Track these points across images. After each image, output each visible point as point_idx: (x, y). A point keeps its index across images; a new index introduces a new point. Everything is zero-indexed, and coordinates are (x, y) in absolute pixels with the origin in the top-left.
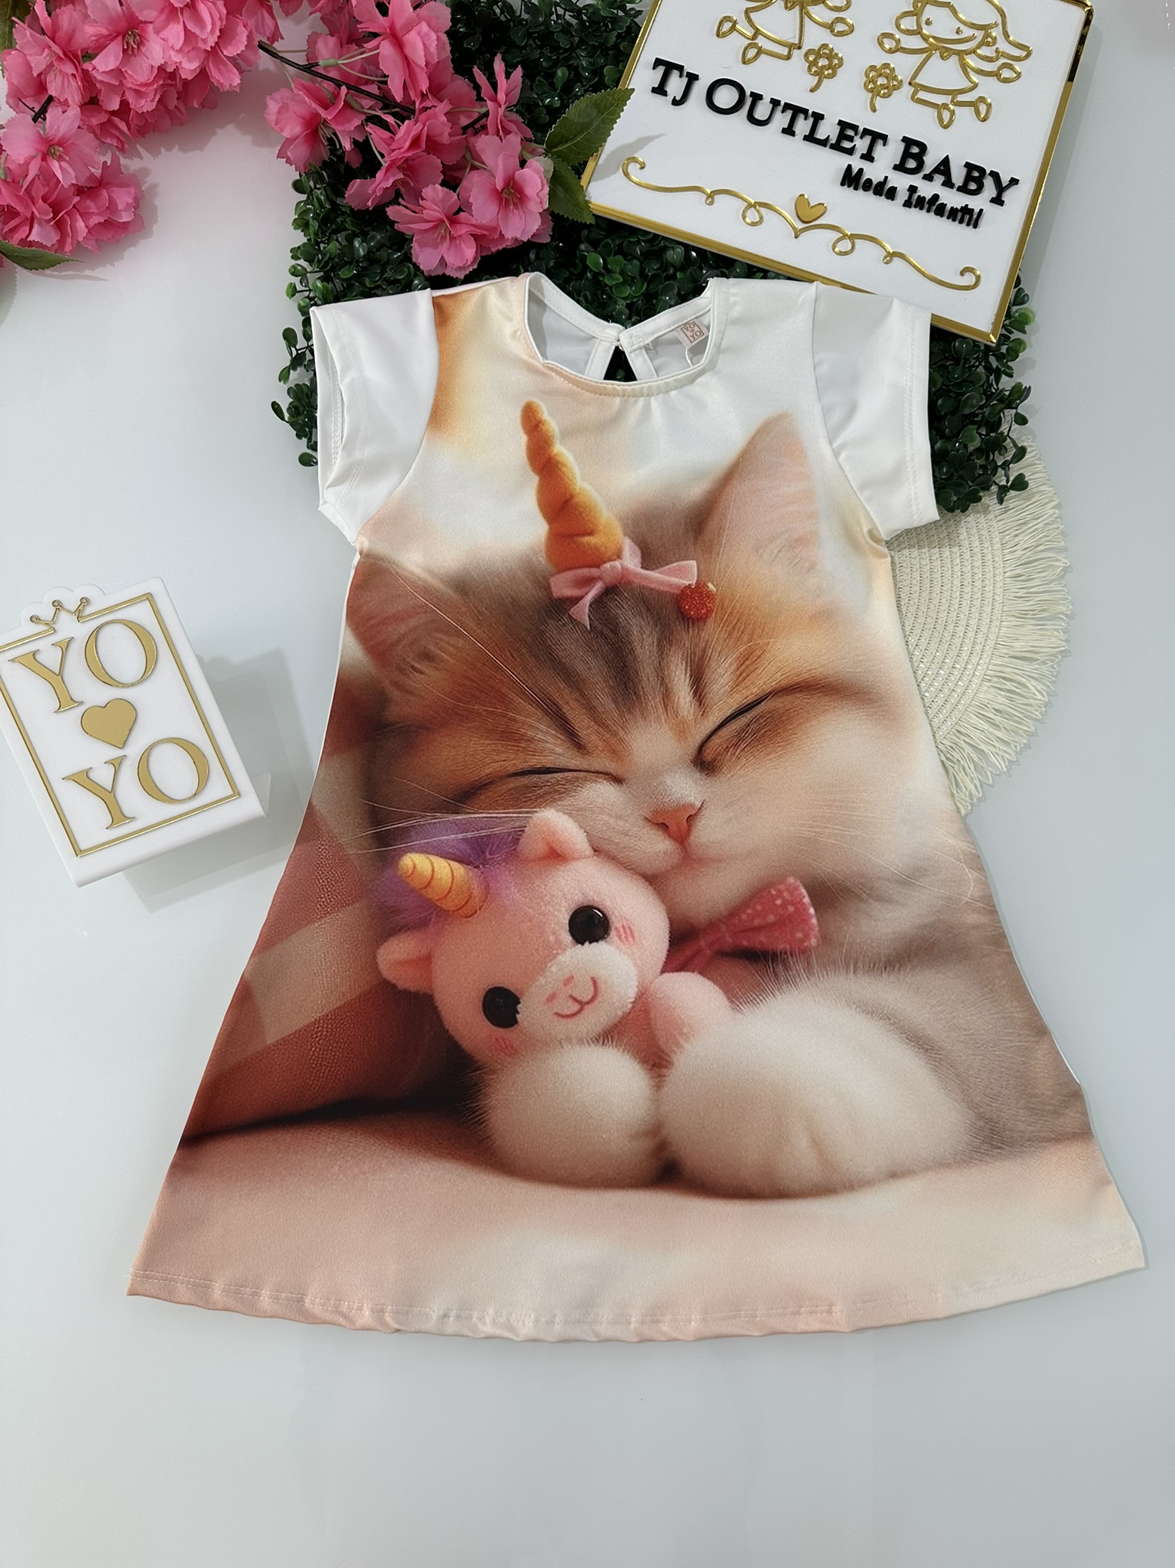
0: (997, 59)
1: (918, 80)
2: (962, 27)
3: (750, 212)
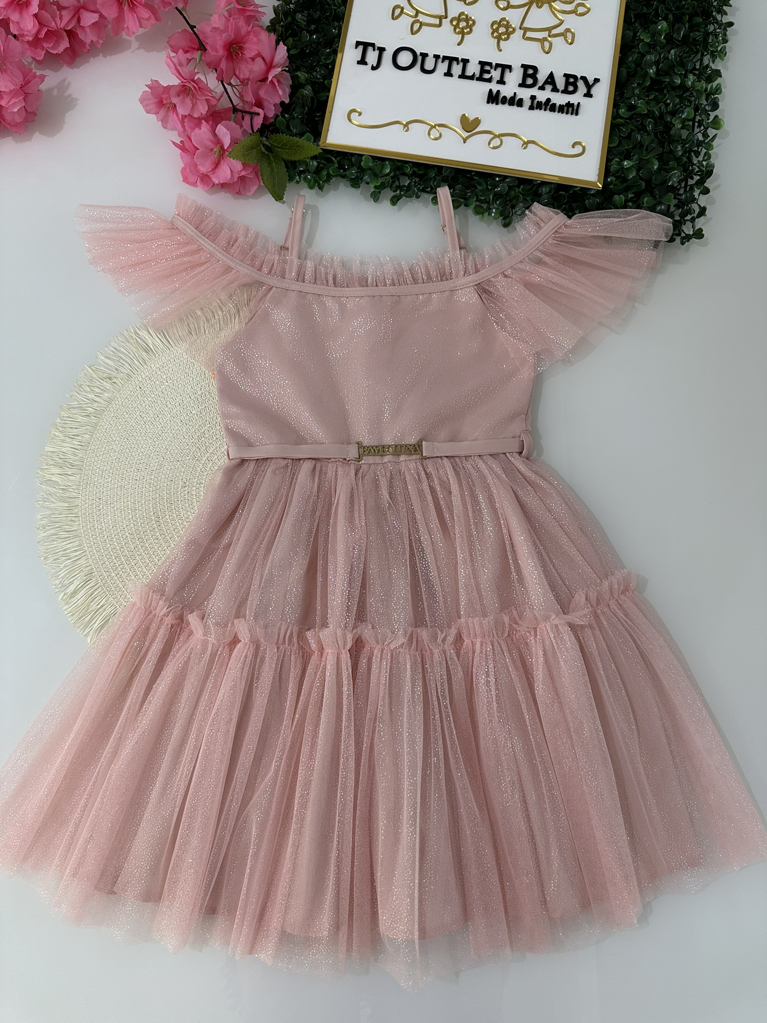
0: (573, 1)
1: (525, 25)
3: (432, 132)
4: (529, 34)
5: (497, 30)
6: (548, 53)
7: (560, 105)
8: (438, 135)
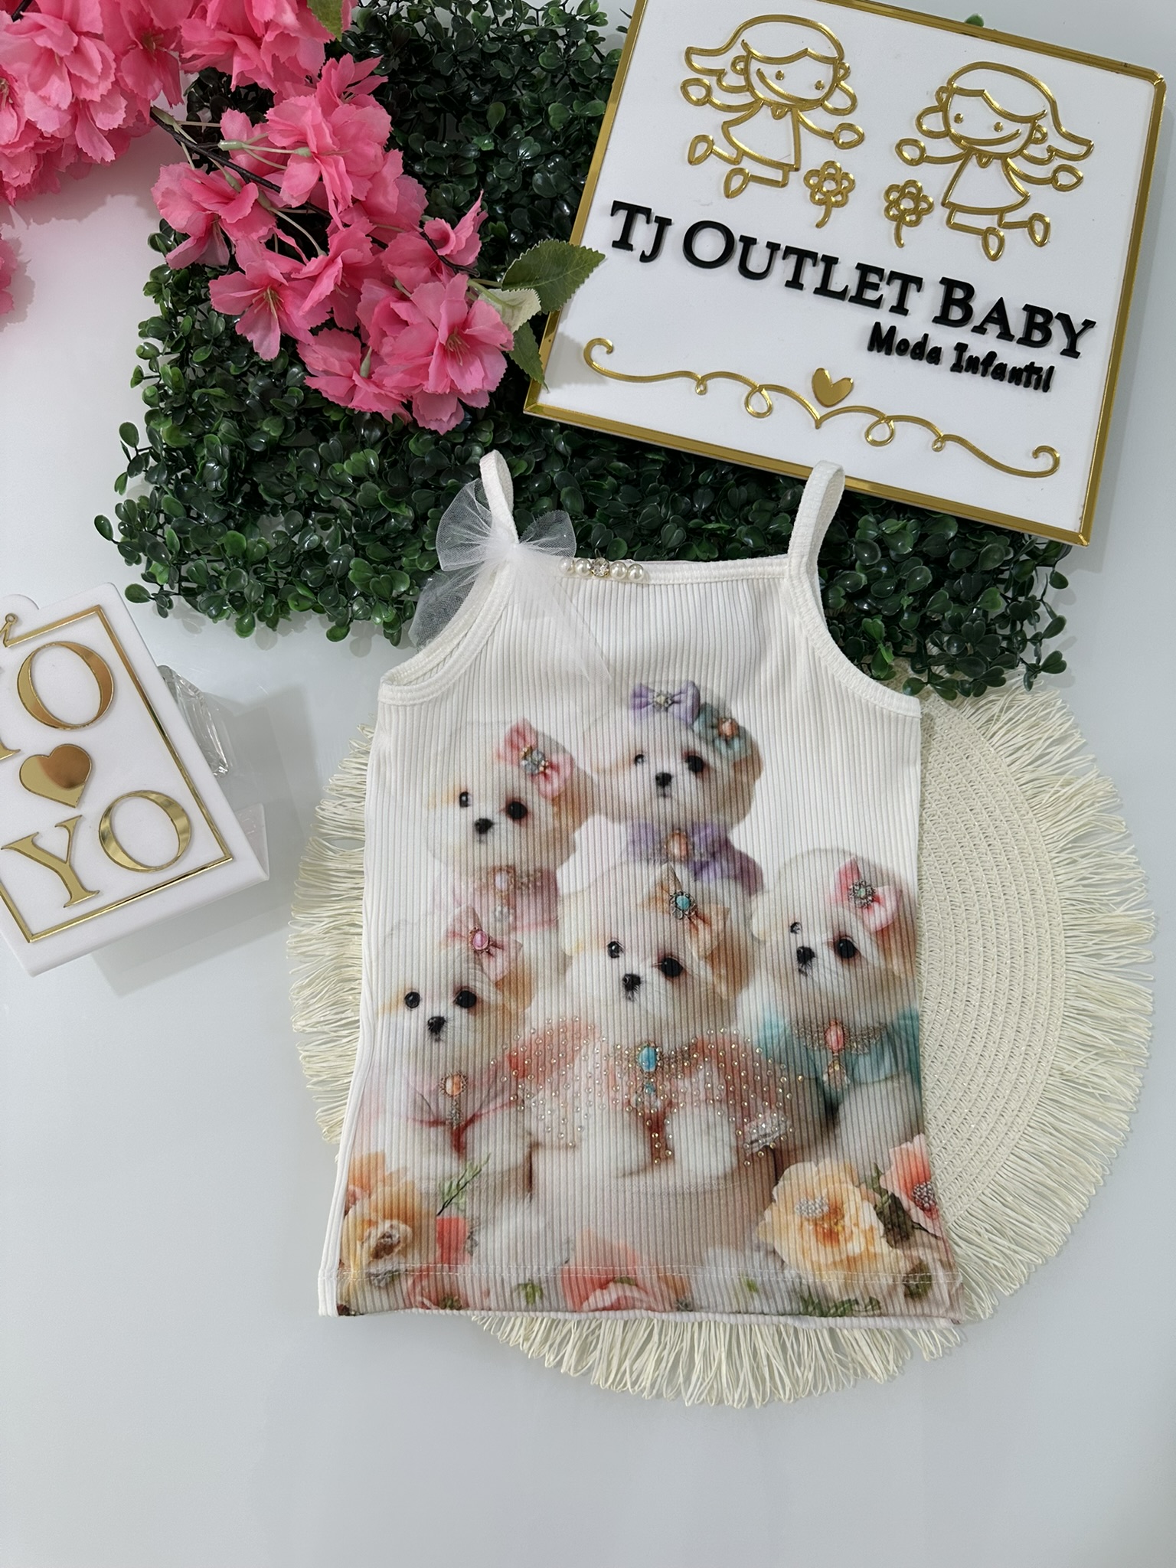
0: (1050, 160)
1: (951, 200)
2: (1004, 122)
3: (754, 399)
4: (960, 218)
5: (896, 203)
6: (994, 258)
7: (1014, 368)
8: (765, 409)
